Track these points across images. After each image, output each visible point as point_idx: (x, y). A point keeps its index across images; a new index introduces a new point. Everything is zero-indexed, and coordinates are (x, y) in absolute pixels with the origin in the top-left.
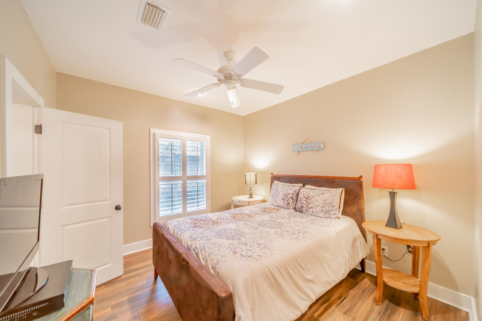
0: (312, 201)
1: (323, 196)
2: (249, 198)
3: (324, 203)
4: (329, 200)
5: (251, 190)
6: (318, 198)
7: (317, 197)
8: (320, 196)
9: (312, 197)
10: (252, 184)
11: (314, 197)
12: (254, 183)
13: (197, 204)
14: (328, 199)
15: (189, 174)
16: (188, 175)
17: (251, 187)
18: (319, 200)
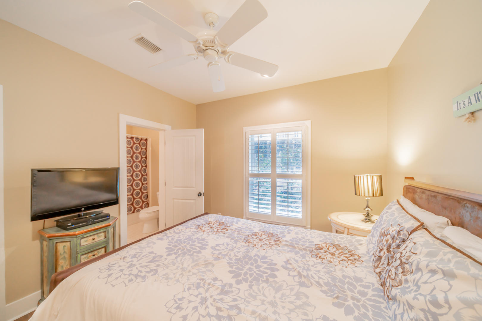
0: (407, 281)
1: (444, 284)
2: (362, 221)
3: (429, 311)
4: (453, 312)
5: (367, 207)
6: (426, 283)
7: (426, 276)
8: (437, 277)
9: (414, 268)
10: (363, 195)
11: (418, 269)
12: (377, 196)
13: (287, 209)
14: (450, 308)
15: (279, 171)
16: (278, 173)
17: (367, 201)
18: (425, 289)
